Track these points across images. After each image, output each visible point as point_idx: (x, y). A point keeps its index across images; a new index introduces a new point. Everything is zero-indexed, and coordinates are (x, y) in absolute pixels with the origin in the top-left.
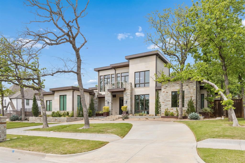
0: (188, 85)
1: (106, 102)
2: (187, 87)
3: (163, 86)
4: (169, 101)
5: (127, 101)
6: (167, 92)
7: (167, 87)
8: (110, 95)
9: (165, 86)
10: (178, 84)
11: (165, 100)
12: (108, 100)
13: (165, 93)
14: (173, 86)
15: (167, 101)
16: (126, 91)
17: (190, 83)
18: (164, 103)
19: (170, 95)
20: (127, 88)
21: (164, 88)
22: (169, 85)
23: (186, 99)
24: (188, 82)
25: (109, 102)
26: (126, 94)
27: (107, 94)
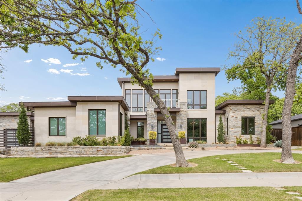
0: (259, 111)
1: (148, 126)
2: (258, 113)
3: (232, 109)
4: (239, 127)
5: (182, 125)
6: (237, 117)
7: (236, 111)
8: (156, 116)
9: (234, 110)
10: (249, 108)
11: (234, 126)
12: (152, 122)
13: (234, 118)
14: (244, 110)
15: (236, 127)
16: (181, 113)
17: (261, 109)
18: (233, 129)
19: (240, 121)
20: (182, 109)
21: (233, 112)
22: (239, 109)
23: (257, 126)
24: (259, 108)
25: (154, 125)
26: (180, 116)
27: (151, 114)
